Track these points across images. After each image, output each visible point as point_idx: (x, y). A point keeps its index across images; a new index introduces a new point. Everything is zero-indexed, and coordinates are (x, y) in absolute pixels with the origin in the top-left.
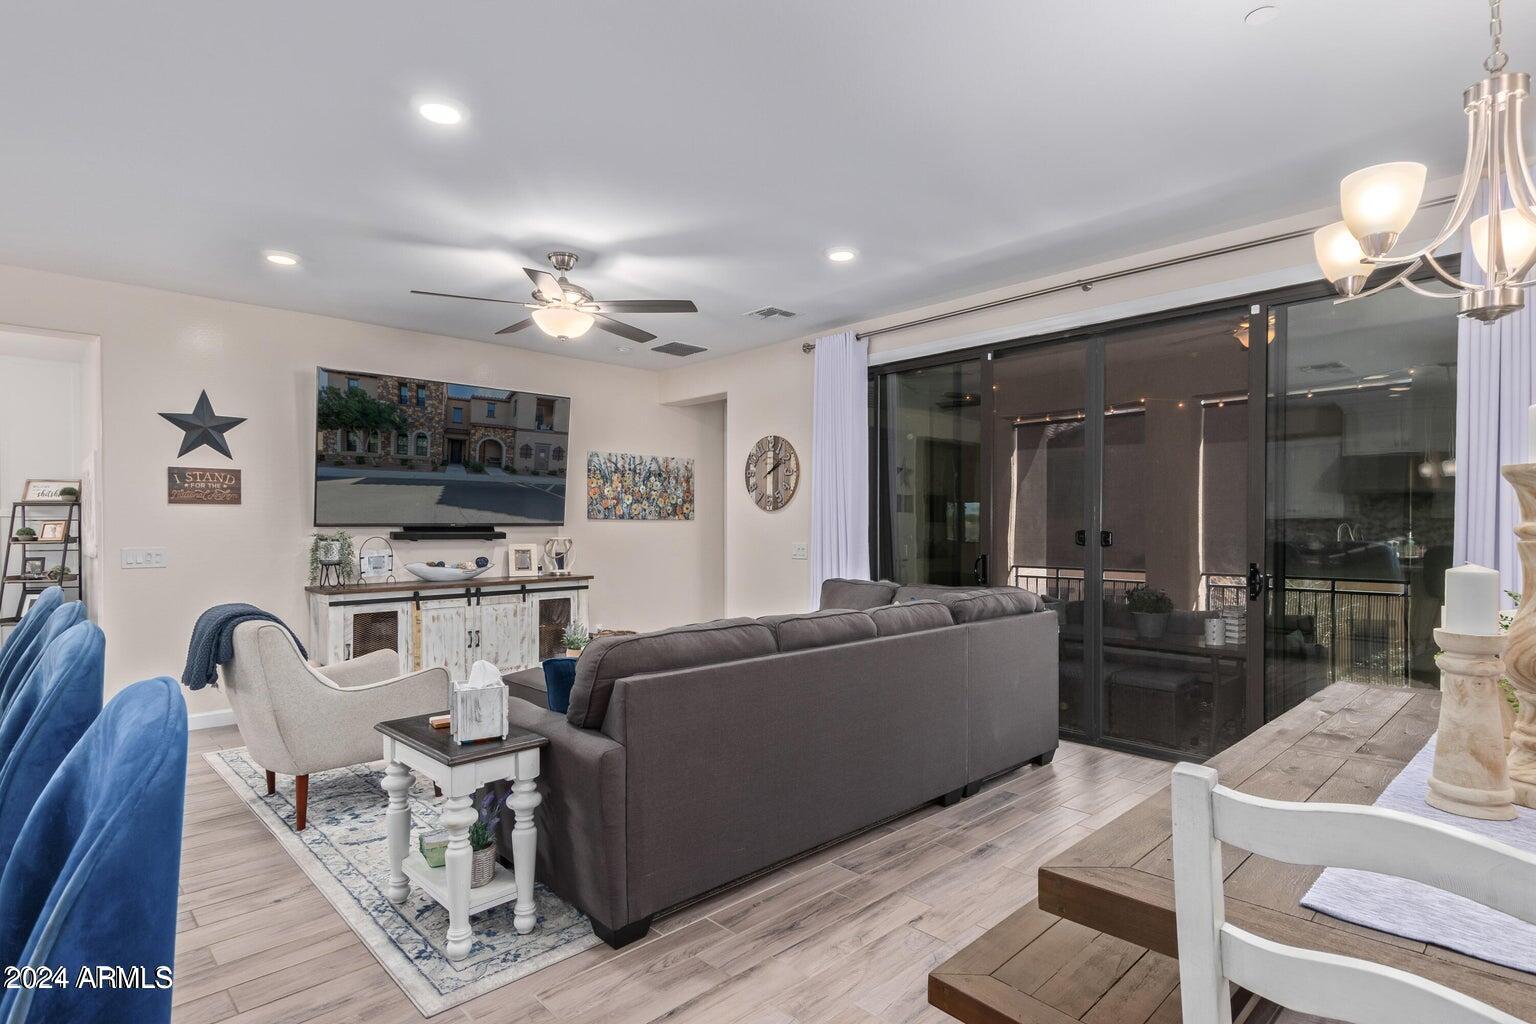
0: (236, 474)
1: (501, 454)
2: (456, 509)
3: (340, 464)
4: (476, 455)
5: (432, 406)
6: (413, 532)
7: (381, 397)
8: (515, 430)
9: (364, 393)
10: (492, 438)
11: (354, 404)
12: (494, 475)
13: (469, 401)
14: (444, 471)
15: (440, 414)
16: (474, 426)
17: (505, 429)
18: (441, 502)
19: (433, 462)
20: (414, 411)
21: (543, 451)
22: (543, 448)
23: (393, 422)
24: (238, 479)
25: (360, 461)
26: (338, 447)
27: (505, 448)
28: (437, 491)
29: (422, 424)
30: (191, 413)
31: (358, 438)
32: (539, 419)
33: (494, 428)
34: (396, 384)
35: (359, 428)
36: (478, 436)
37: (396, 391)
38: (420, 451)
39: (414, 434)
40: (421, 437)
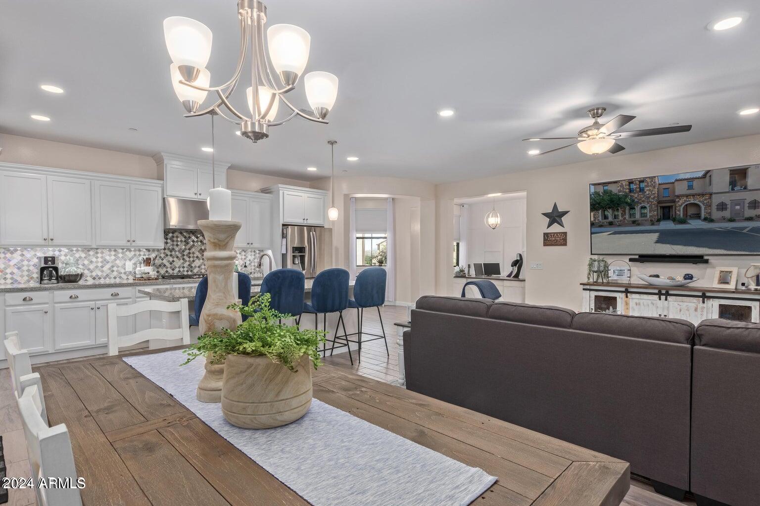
0: (565, 234)
1: (700, 210)
2: (668, 245)
3: (601, 226)
4: (681, 214)
5: (650, 190)
6: (644, 258)
7: (620, 191)
8: (711, 194)
9: (611, 191)
10: (692, 202)
11: (606, 198)
12: (694, 224)
13: (673, 183)
14: (660, 225)
15: (654, 194)
16: (678, 197)
17: (703, 195)
18: (657, 242)
20: (638, 196)
21: (737, 204)
22: (738, 202)
23: (627, 203)
24: (566, 236)
25: (611, 224)
26: (600, 218)
27: (703, 207)
28: (655, 236)
29: (643, 201)
31: (609, 213)
32: (733, 183)
33: (693, 195)
34: (628, 183)
35: (609, 208)
36: (682, 202)
37: (627, 187)
38: (643, 215)
39: (638, 207)
40: (644, 208)
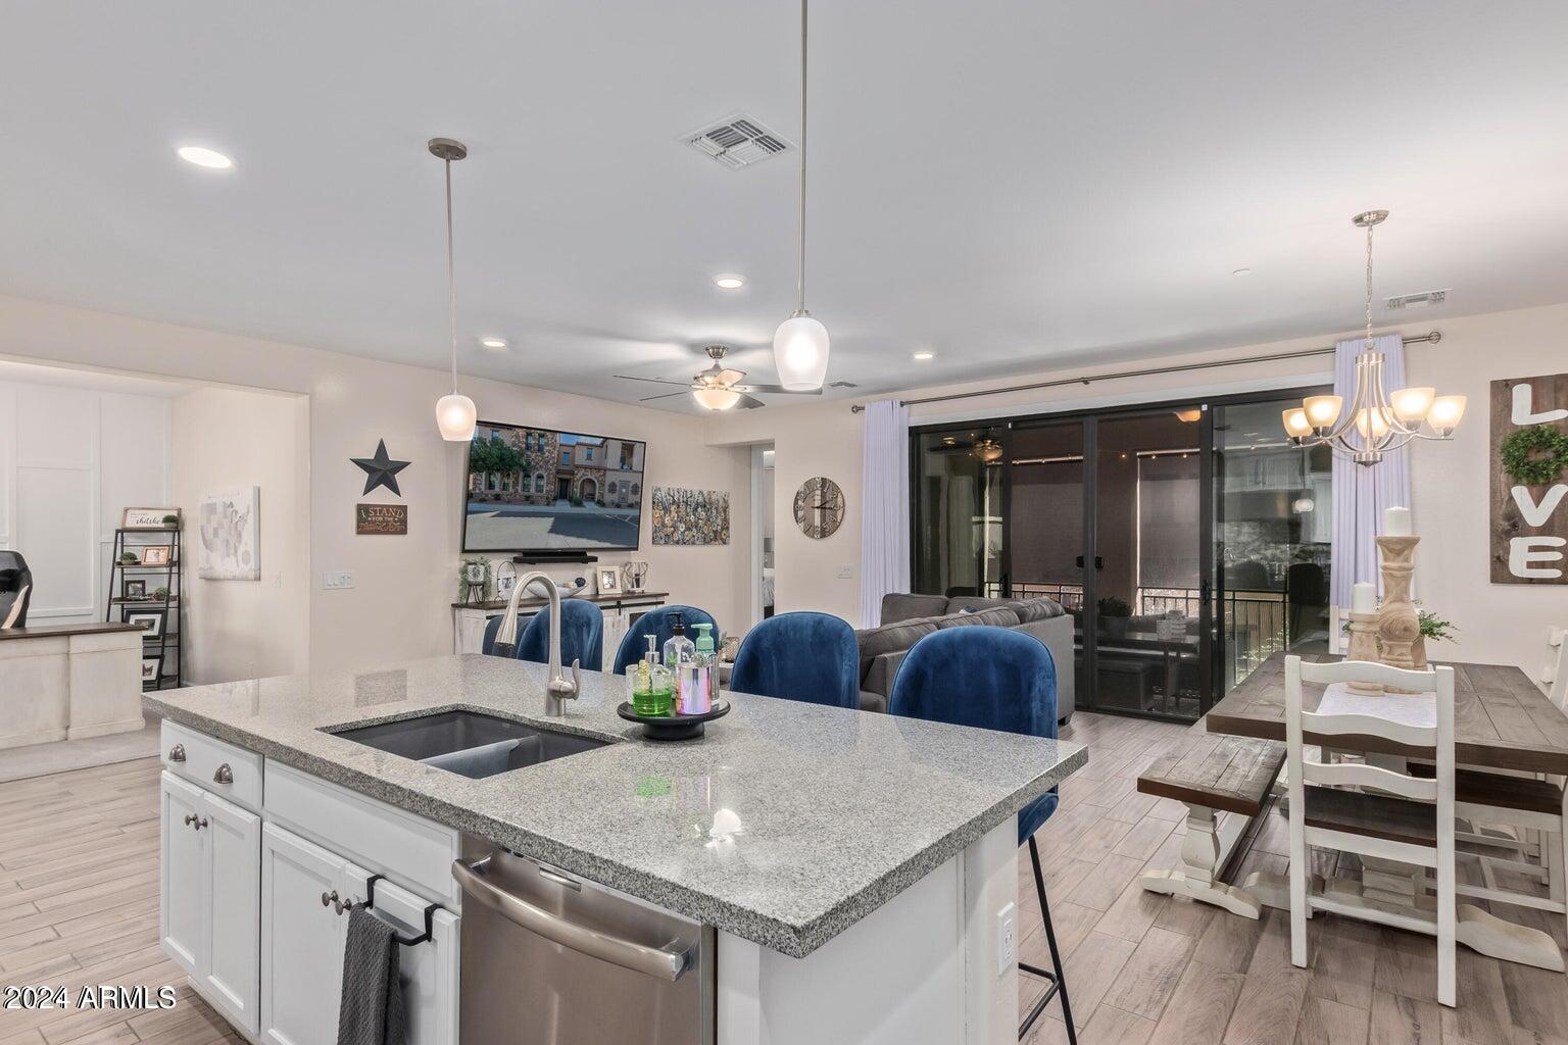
0: (405, 508)
1: (595, 489)
2: (561, 536)
3: (483, 501)
4: (577, 491)
5: (549, 451)
6: (531, 557)
7: (514, 445)
8: (605, 470)
9: (502, 440)
10: (589, 477)
11: (495, 452)
12: (590, 508)
13: (574, 446)
14: (554, 505)
15: (554, 458)
16: (577, 467)
17: (598, 469)
18: (551, 531)
19: (547, 498)
20: (536, 456)
21: (624, 487)
22: (625, 484)
23: (521, 466)
24: (406, 513)
25: (497, 498)
26: (483, 487)
27: (598, 485)
28: (549, 522)
29: (541, 467)
30: (373, 458)
31: (496, 479)
32: (623, 460)
33: (591, 468)
34: (526, 432)
35: (498, 470)
36: (580, 475)
37: (525, 438)
38: (539, 489)
39: (535, 475)
40: (540, 477)
